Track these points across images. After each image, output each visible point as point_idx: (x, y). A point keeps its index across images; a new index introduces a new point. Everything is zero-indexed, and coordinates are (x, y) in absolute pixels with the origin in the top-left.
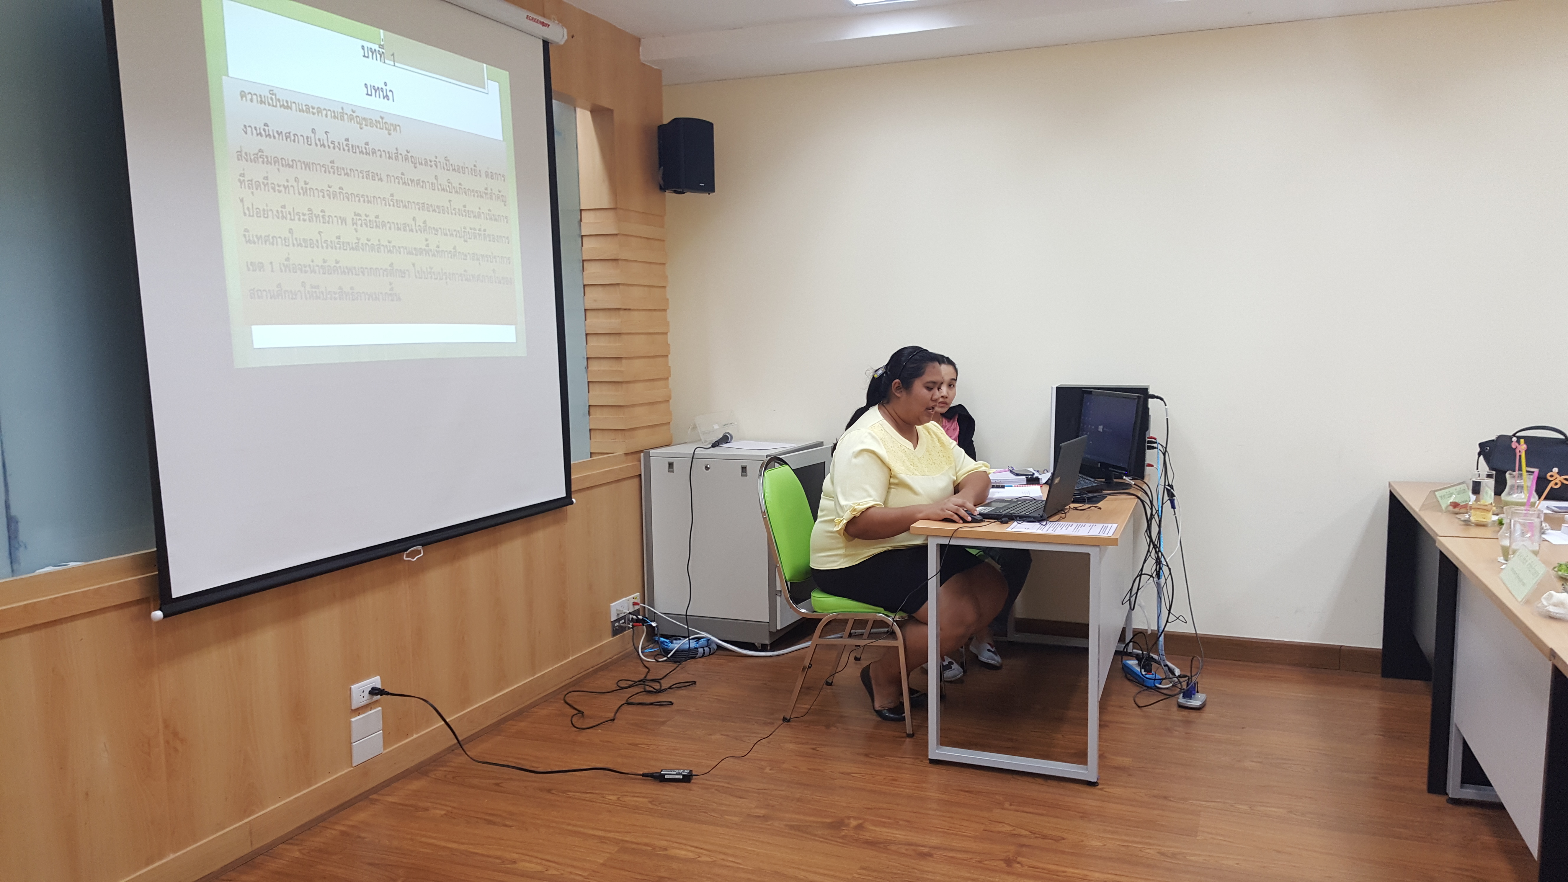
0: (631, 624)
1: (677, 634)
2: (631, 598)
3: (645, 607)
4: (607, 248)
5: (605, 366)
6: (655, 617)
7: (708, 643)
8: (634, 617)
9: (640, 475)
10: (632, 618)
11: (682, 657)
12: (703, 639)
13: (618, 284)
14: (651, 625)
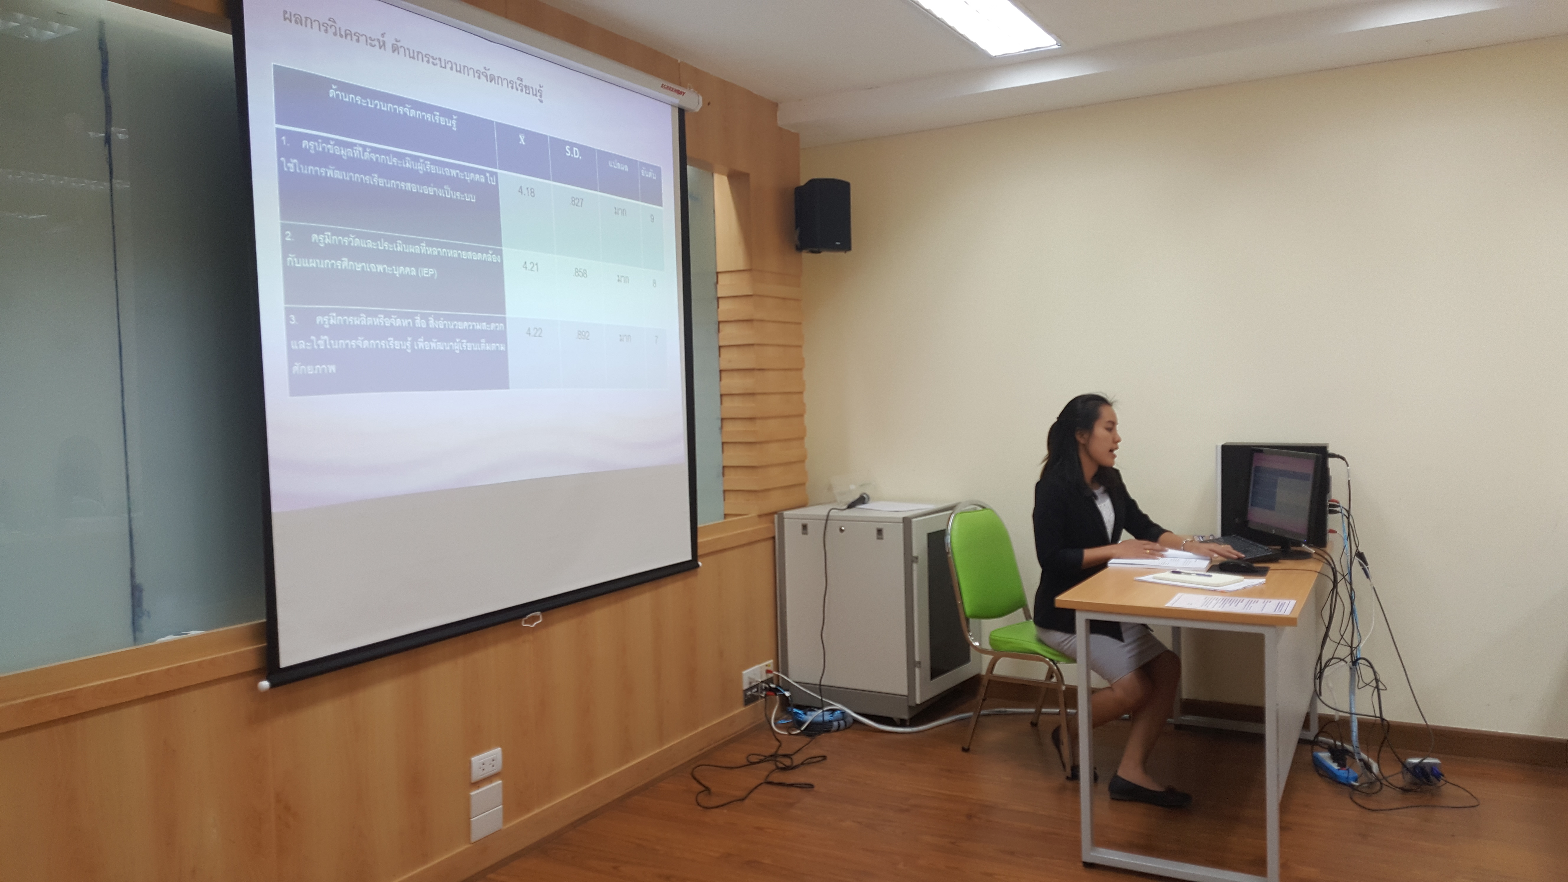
0: (764, 693)
1: (813, 705)
2: (763, 666)
3: (778, 676)
4: (742, 309)
5: (739, 427)
6: (788, 686)
7: (843, 716)
8: (767, 686)
9: (774, 538)
10: (766, 688)
11: (816, 730)
12: (838, 712)
13: (752, 345)
14: (784, 695)
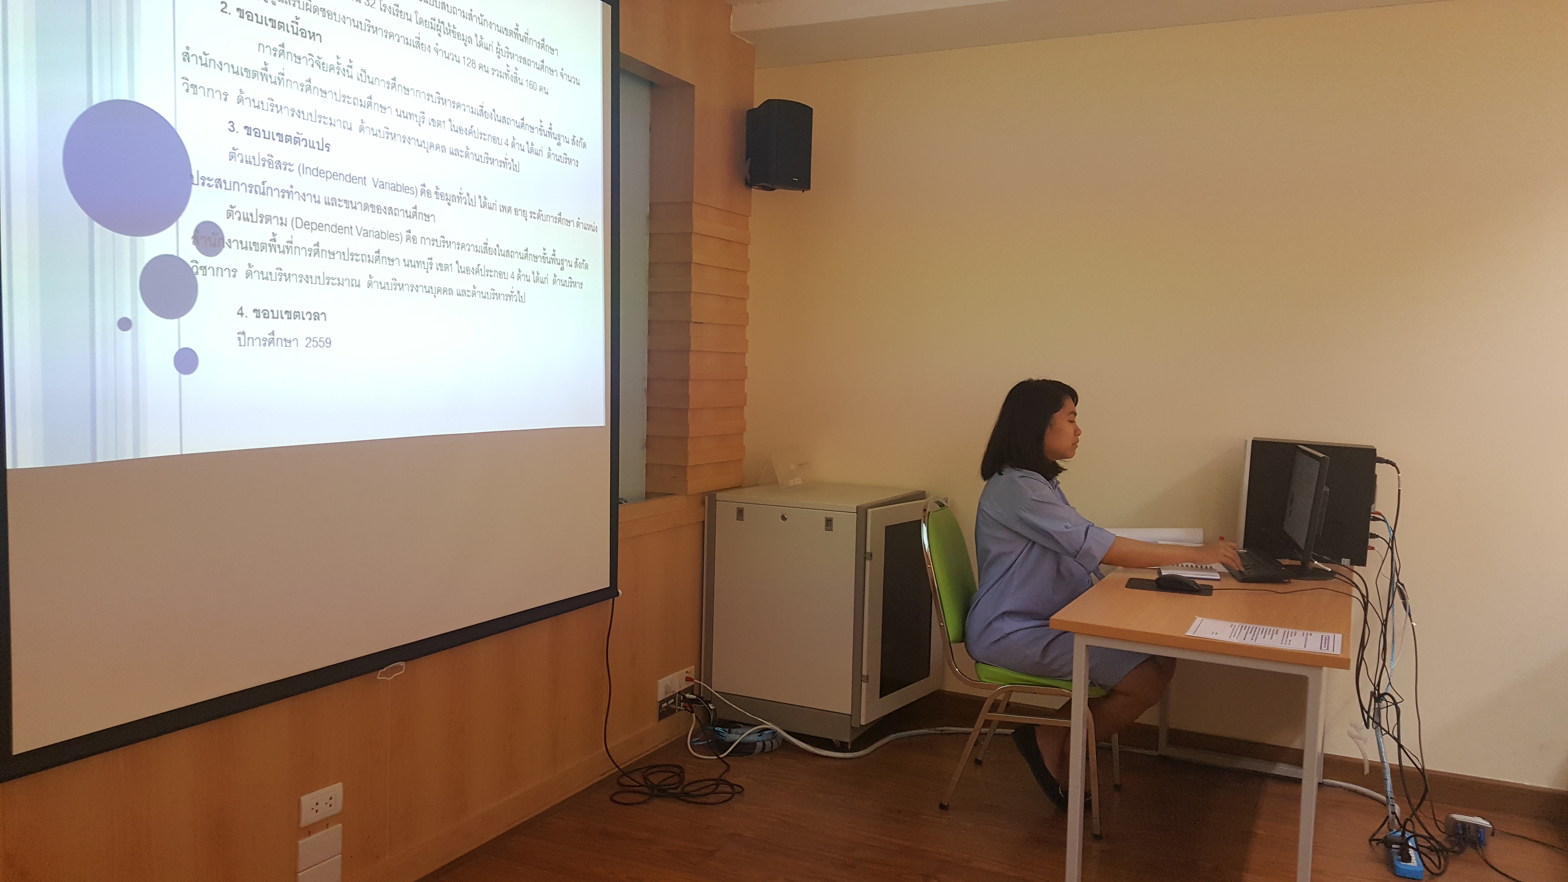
0: (681, 706)
1: (739, 723)
2: (683, 673)
3: (700, 684)
6: (711, 697)
7: (773, 736)
8: (686, 697)
9: (704, 521)
10: (683, 699)
11: (746, 753)
12: (769, 732)
14: (706, 708)
